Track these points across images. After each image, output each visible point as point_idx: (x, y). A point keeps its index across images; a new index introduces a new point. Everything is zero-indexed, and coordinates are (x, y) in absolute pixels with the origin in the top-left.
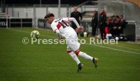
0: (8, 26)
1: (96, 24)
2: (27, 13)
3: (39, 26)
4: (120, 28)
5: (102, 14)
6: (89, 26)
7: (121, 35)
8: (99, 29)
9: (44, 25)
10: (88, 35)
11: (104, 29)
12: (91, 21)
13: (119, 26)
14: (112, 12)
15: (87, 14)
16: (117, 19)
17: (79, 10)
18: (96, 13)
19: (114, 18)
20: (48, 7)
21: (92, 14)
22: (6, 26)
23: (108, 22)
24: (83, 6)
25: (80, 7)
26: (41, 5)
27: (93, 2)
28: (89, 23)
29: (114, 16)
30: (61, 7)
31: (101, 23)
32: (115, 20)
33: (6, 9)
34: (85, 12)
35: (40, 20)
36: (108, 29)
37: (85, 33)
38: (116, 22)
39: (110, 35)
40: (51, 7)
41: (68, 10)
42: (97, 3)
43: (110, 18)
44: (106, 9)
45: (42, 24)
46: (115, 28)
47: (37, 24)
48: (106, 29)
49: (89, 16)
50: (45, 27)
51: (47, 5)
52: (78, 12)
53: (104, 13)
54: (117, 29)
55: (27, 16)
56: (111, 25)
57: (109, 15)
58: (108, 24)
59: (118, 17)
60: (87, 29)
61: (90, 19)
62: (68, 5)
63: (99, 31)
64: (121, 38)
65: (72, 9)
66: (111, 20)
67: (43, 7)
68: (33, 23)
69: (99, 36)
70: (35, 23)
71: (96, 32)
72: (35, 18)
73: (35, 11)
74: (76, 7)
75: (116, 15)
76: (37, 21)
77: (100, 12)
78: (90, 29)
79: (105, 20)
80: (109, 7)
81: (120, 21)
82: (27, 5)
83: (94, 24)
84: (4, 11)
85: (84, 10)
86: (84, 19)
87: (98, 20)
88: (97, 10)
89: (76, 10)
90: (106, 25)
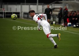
0: (4, 17)
1: (61, 16)
2: (16, 9)
3: (24, 17)
4: (76, 19)
5: (65, 10)
6: (56, 17)
7: (77, 23)
8: (63, 20)
9: (28, 16)
10: (56, 23)
11: (66, 20)
12: (58, 14)
13: (76, 18)
14: (71, 9)
15: (55, 10)
16: (75, 13)
17: (50, 7)
18: (61, 9)
19: (73, 13)
20: (30, 5)
21: (59, 10)
22: (2, 17)
23: (69, 15)
24: (53, 4)
25: (51, 5)
26: (25, 3)
27: (59, 2)
28: (56, 15)
29: (73, 11)
30: (39, 5)
31: (65, 16)
32: (74, 14)
33: (3, 6)
34: (54, 8)
35: (25, 13)
36: (69, 20)
37: (54, 22)
38: (74, 15)
39: (70, 24)
40: (32, 4)
41: (43, 7)
42: (62, 3)
43: (70, 13)
44: (67, 7)
45: (26, 16)
46: (73, 19)
47: (23, 16)
48: (68, 20)
49: (57, 11)
50: (28, 18)
51: (29, 4)
52: (49, 9)
53: (66, 9)
54: (75, 19)
55: (16, 11)
56: (71, 17)
57: (69, 10)
58: (69, 16)
59: (75, 12)
60: (55, 19)
61: (57, 13)
62: (43, 4)
63: (63, 21)
64: (78, 25)
65: (46, 7)
66: (71, 14)
67: (27, 4)
68: (20, 15)
69: (63, 24)
70: (22, 15)
71: (61, 22)
72: (22, 12)
73: (21, 7)
74: (48, 6)
75: (74, 11)
76: (23, 14)
77: (64, 8)
78: (57, 19)
79: (67, 14)
80: (69, 5)
81: (77, 14)
82: (16, 3)
83: (60, 16)
84: (1, 7)
85: (53, 7)
86: (53, 13)
87: (63, 13)
88: (62, 7)
89: (48, 8)
90: (68, 17)
